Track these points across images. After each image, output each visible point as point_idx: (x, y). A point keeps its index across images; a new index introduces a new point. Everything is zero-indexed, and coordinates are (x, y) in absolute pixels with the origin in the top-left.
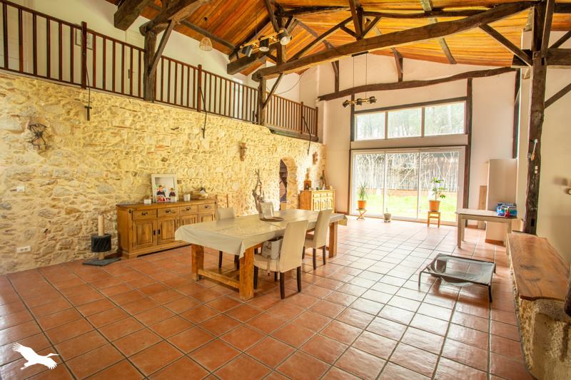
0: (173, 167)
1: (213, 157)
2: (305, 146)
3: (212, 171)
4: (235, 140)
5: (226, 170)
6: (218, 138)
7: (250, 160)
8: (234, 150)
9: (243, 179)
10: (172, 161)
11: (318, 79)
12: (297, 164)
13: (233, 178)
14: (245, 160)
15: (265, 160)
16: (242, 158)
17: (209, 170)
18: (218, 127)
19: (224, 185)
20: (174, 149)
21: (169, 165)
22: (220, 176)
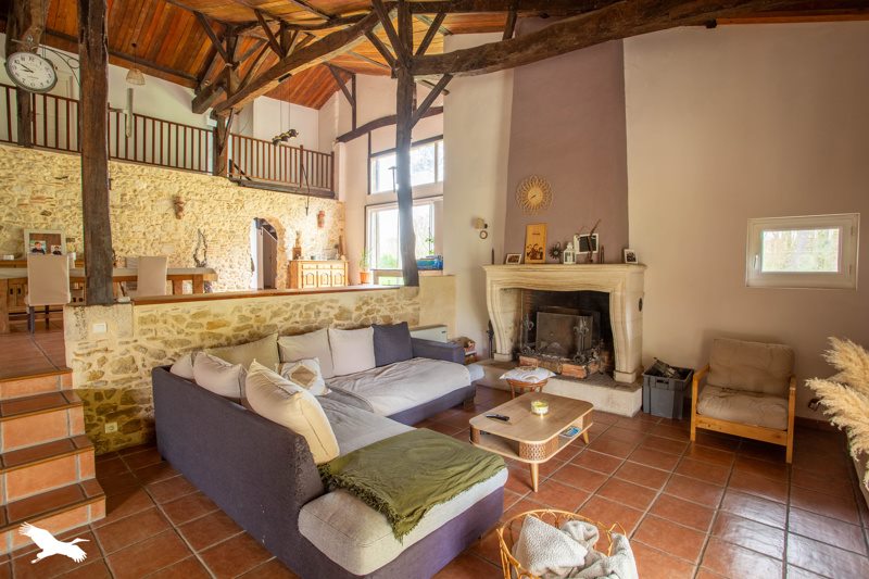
0: (61, 222)
1: (127, 213)
2: (303, 202)
3: (125, 229)
4: (165, 192)
5: (151, 228)
6: (135, 191)
7: (194, 218)
8: (165, 205)
9: (183, 241)
10: (59, 215)
11: (337, 115)
12: (284, 226)
13: (163, 240)
14: (184, 218)
15: (222, 219)
16: (178, 216)
17: (121, 228)
18: (136, 177)
19: (149, 247)
20: (61, 202)
21: (54, 220)
22: (141, 236)
